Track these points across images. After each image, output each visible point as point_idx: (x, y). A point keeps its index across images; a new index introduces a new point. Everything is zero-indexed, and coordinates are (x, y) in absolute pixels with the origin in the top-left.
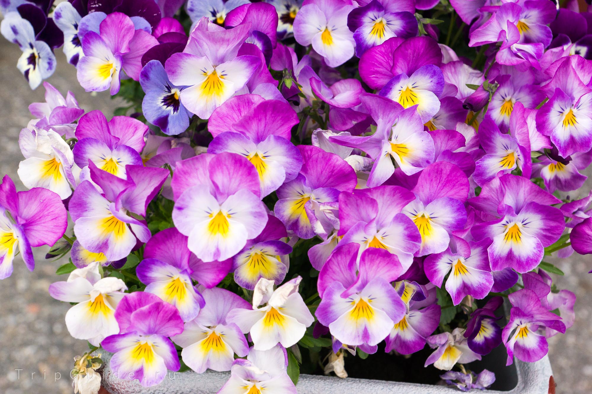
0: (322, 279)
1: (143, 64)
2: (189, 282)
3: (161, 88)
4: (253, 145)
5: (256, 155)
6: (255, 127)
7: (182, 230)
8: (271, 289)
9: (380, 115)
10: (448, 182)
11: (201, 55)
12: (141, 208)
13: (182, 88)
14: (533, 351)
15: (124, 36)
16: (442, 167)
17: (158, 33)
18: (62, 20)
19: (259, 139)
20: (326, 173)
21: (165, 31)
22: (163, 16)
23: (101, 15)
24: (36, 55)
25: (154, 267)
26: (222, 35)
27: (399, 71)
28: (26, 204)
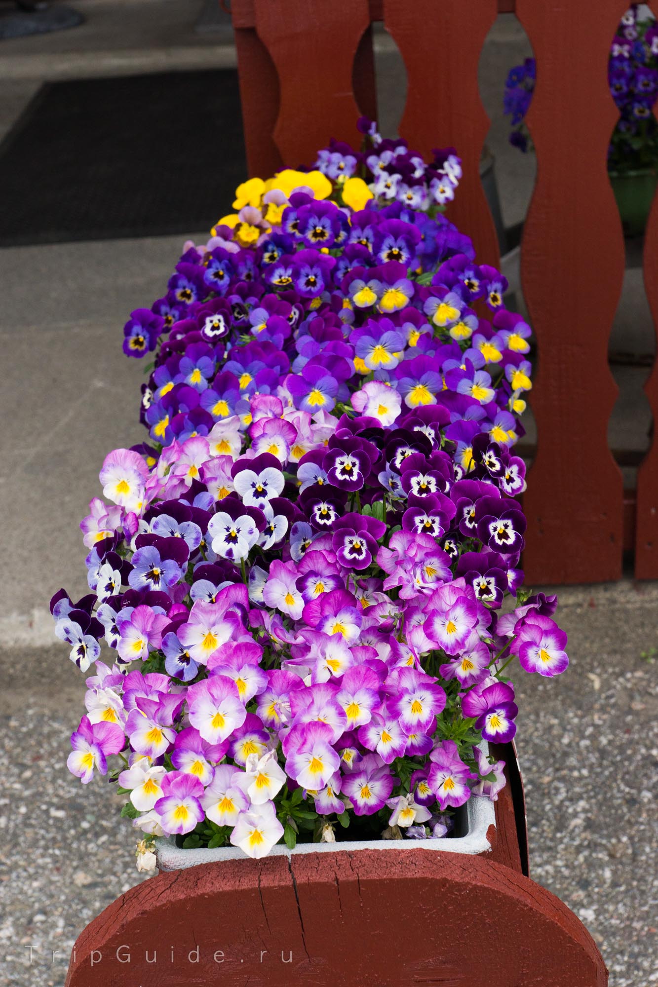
0: (285, 746)
1: (163, 636)
2: (205, 761)
3: (177, 651)
4: (236, 673)
5: (240, 680)
6: (235, 661)
7: (195, 727)
8: (256, 760)
9: (314, 641)
10: (365, 679)
11: (199, 623)
12: (170, 721)
13: (189, 647)
14: (460, 798)
15: (148, 620)
16: (359, 669)
17: (171, 615)
18: (102, 617)
19: (239, 669)
20: (285, 685)
21: (176, 613)
22: (173, 602)
23: (131, 609)
24: (85, 646)
25: (182, 755)
26: (210, 608)
27: (327, 613)
28: (98, 732)
